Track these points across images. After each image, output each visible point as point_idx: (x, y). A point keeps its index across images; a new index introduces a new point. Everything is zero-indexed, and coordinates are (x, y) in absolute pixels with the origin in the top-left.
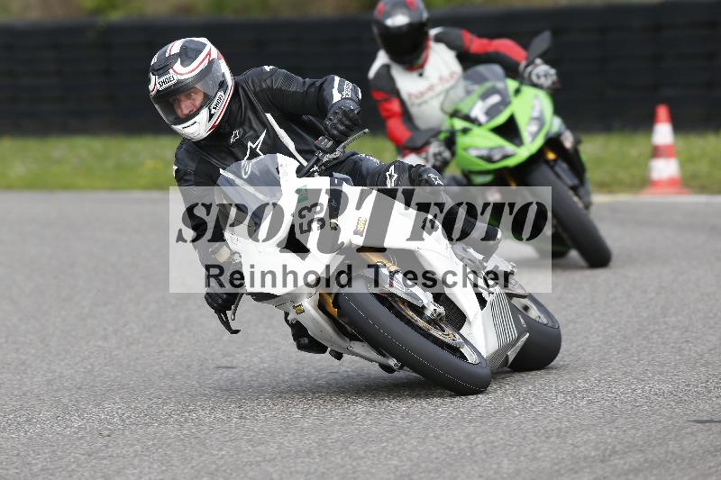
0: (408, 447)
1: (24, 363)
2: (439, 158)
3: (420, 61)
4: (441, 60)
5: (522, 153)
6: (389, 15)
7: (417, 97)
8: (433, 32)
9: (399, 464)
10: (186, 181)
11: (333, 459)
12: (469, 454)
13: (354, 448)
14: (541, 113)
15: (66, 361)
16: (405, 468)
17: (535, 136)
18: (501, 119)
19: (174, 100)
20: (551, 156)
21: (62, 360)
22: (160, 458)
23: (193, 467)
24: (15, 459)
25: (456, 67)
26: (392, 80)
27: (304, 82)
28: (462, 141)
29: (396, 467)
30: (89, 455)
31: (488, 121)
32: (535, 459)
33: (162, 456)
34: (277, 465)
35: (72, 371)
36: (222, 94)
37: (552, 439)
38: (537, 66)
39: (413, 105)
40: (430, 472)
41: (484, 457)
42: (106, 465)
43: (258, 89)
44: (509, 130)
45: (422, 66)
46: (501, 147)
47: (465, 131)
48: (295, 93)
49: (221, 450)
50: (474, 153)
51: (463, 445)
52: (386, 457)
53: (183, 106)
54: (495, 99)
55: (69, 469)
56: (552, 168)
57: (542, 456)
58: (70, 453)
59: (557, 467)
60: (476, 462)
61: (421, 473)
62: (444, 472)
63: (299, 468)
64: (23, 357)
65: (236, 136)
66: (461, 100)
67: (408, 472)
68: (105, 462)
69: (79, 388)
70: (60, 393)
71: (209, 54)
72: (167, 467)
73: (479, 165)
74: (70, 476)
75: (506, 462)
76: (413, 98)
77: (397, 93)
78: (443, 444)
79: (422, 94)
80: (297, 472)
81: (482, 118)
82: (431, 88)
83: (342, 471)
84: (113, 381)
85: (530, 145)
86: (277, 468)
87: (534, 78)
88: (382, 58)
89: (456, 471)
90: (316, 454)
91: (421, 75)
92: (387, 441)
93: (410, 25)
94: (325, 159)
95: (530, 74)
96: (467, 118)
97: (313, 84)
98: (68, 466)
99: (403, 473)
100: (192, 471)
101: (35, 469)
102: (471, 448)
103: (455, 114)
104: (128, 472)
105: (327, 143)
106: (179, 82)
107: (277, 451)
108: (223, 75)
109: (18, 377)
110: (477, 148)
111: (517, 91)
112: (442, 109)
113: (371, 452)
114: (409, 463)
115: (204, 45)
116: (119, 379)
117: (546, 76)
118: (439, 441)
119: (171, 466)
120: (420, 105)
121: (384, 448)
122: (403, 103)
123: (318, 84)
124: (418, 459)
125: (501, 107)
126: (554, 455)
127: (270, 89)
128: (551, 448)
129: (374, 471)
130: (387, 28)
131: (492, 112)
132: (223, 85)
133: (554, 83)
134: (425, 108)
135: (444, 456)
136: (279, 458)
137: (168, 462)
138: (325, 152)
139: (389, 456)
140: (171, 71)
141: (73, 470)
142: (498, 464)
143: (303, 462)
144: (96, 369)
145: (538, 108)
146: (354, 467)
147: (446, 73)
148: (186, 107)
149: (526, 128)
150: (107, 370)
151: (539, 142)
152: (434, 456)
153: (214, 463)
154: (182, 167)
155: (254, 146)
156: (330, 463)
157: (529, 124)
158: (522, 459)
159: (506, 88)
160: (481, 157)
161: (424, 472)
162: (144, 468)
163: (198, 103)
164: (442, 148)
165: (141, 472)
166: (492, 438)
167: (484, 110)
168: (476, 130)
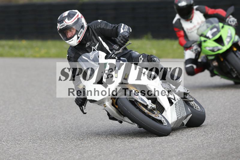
0: (182, 144)
1: (54, 116)
2: (197, 51)
3: (191, 18)
4: (198, 17)
5: (224, 49)
6: (179, 2)
7: (190, 30)
8: (195, 7)
9: (179, 150)
10: (71, 60)
11: (157, 148)
12: (202, 146)
13: (164, 144)
14: (231, 34)
15: (69, 115)
16: (180, 151)
17: (229, 42)
18: (217, 37)
19: (66, 32)
20: (235, 49)
21: (67, 115)
22: (99, 147)
23: (110, 150)
24: (51, 148)
25: (203, 19)
26: (181, 24)
27: (112, 26)
28: (204, 45)
29: (178, 151)
30: (76, 146)
31: (212, 38)
32: (224, 148)
33: (100, 147)
34: (138, 150)
35: (70, 118)
36: (82, 30)
37: (230, 142)
38: (230, 18)
39: (188, 32)
40: (189, 152)
41: (207, 147)
42: (81, 150)
43: (96, 28)
44: (220, 41)
45: (191, 19)
46: (217, 47)
47: (205, 41)
48: (108, 30)
49: (119, 145)
50: (208, 49)
51: (200, 144)
52: (174, 147)
53: (69, 34)
54: (215, 30)
55: (69, 151)
56: (235, 54)
57: (226, 147)
58: (69, 146)
59: (231, 151)
60: (204, 149)
61: (186, 153)
62: (194, 153)
63: (145, 151)
64: (54, 114)
65: (88, 45)
66: (205, 30)
67: (181, 152)
68: (81, 149)
69: (72, 124)
70: (66, 126)
71: (78, 16)
72: (101, 150)
73: (210, 53)
74: (69, 153)
75: (214, 149)
76: (188, 30)
77: (183, 29)
78: (193, 143)
79: (191, 29)
80: (145, 152)
81: (211, 37)
82: (195, 26)
83: (159, 152)
84: (84, 122)
85: (227, 46)
86: (138, 151)
87: (229, 23)
88: (177, 17)
89: (197, 152)
90: (151, 146)
91: (191, 22)
92: (174, 142)
93: (187, 5)
94: (116, 53)
95: (228, 21)
96: (206, 37)
97: (115, 26)
98: (69, 150)
99: (180, 153)
100: (110, 152)
101: (58, 151)
102: (203, 145)
103: (202, 35)
104: (88, 152)
105: (117, 47)
106: (67, 26)
107: (138, 145)
108: (83, 23)
109: (52, 120)
110: (209, 47)
111: (223, 27)
112: (197, 34)
113: (169, 146)
114: (182, 149)
115: (76, 13)
116: (86, 121)
117: (233, 22)
118: (192, 142)
119: (103, 150)
120: (191, 32)
121: (173, 144)
122: (184, 32)
123: (116, 27)
124: (185, 148)
125: (217, 33)
126: (230, 147)
127: (100, 28)
128: (229, 145)
129: (170, 152)
130: (179, 7)
131: (214, 34)
132: (82, 27)
133: (236, 24)
134: (193, 33)
135: (194, 147)
136: (139, 148)
137: (102, 149)
138: (116, 50)
139: (175, 147)
140: (64, 22)
141: (70, 151)
142: (212, 150)
143: (146, 149)
144: (78, 118)
145: (230, 33)
146: (163, 151)
147: (200, 21)
148: (69, 35)
149: (226, 40)
150: (82, 118)
151: (230, 44)
152: (190, 147)
153: (117, 149)
154: (69, 55)
155: (94, 48)
156: (155, 149)
157: (227, 38)
158: (220, 148)
159: (219, 26)
160: (210, 50)
161: (187, 152)
162: (94, 151)
163: (74, 33)
164: (197, 47)
165: (93, 152)
166: (209, 141)
167: (211, 34)
168: (208, 41)
